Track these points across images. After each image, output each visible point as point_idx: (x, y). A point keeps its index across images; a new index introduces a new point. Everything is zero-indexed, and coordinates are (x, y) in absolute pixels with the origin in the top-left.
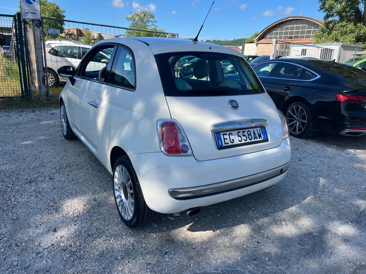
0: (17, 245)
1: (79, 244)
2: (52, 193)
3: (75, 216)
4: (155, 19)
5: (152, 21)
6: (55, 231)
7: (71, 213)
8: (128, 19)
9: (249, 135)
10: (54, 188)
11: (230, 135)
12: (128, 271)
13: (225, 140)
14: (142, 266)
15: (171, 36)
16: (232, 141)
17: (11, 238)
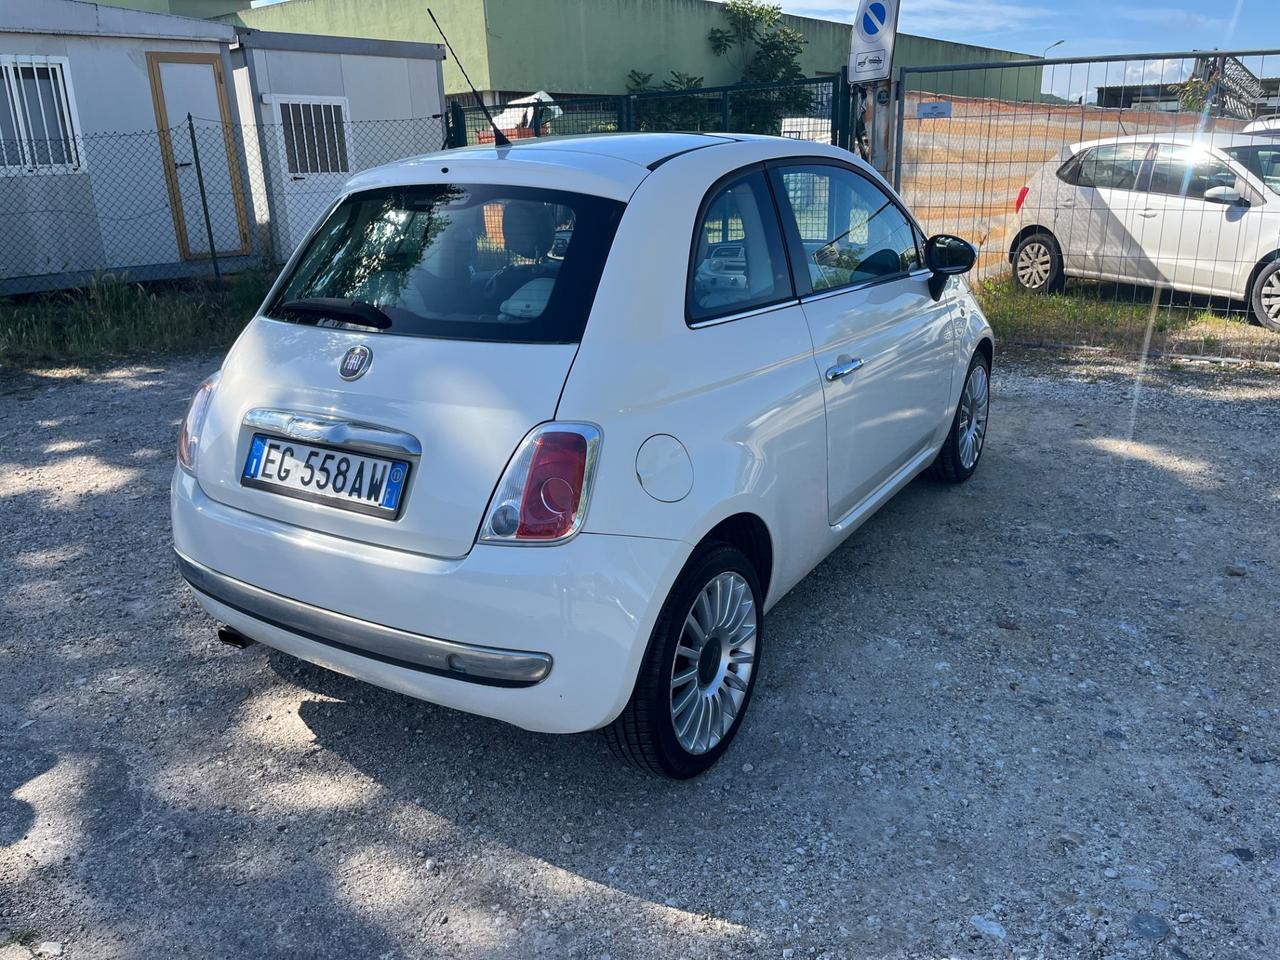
9: (340, 473)
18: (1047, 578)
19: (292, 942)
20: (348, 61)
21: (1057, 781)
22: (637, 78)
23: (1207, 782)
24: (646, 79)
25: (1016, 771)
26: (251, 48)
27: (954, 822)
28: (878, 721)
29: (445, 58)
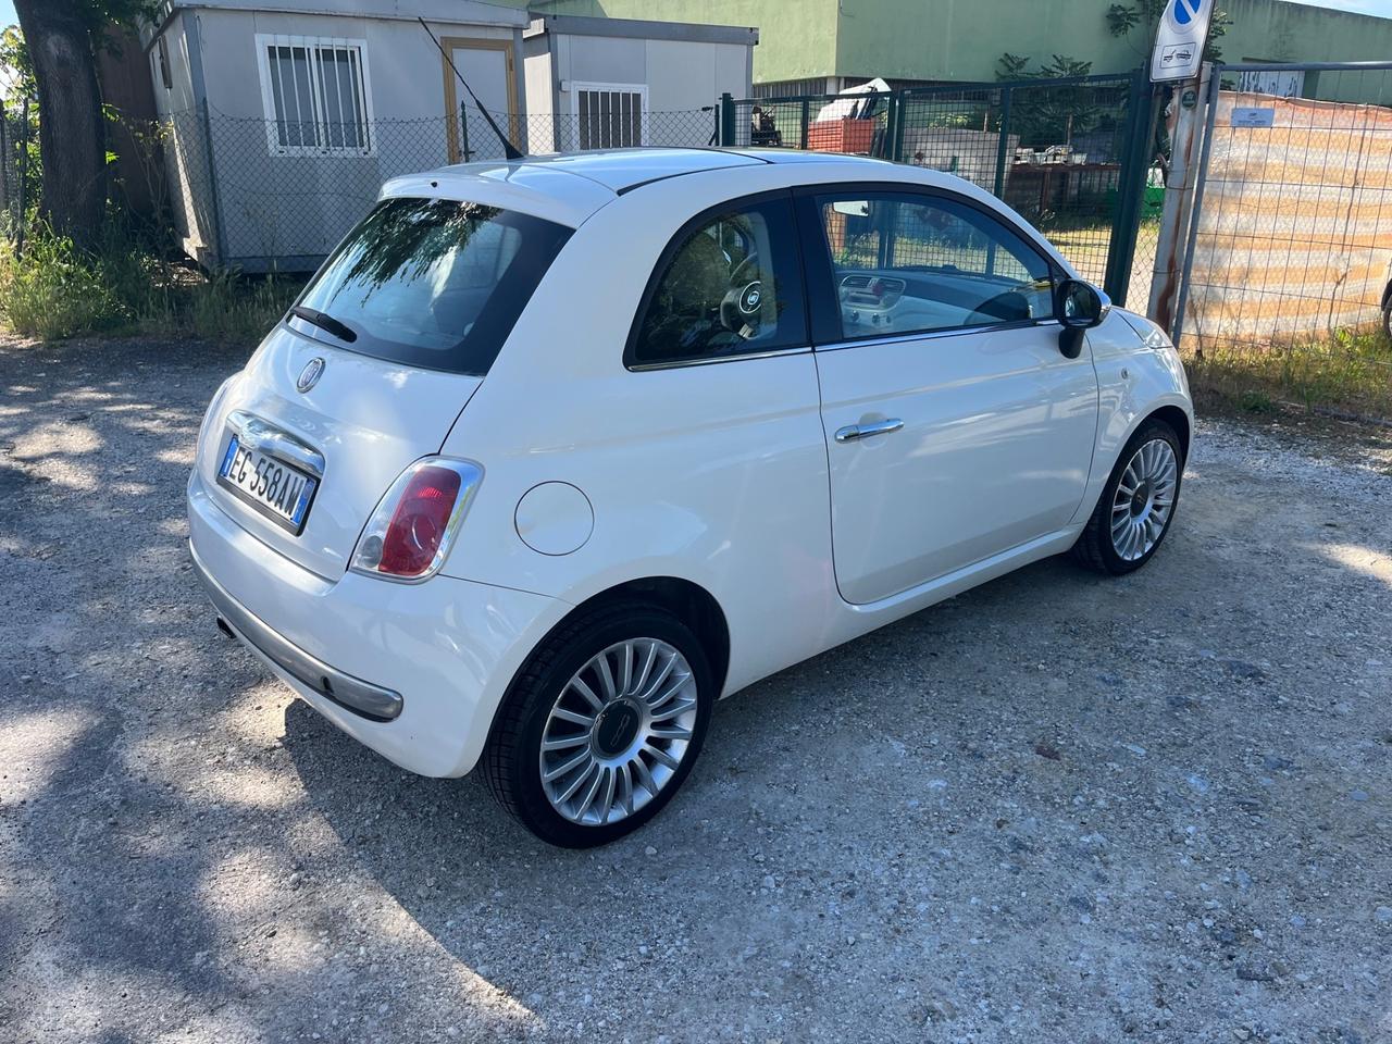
9: (274, 482)
16: (242, 477)
18: (1141, 706)
19: (137, 920)
20: (652, 46)
21: (974, 941)
22: (1009, 62)
23: (1160, 986)
24: (1021, 64)
25: (935, 919)
26: (556, 33)
27: (824, 958)
28: (821, 831)
29: (757, 43)
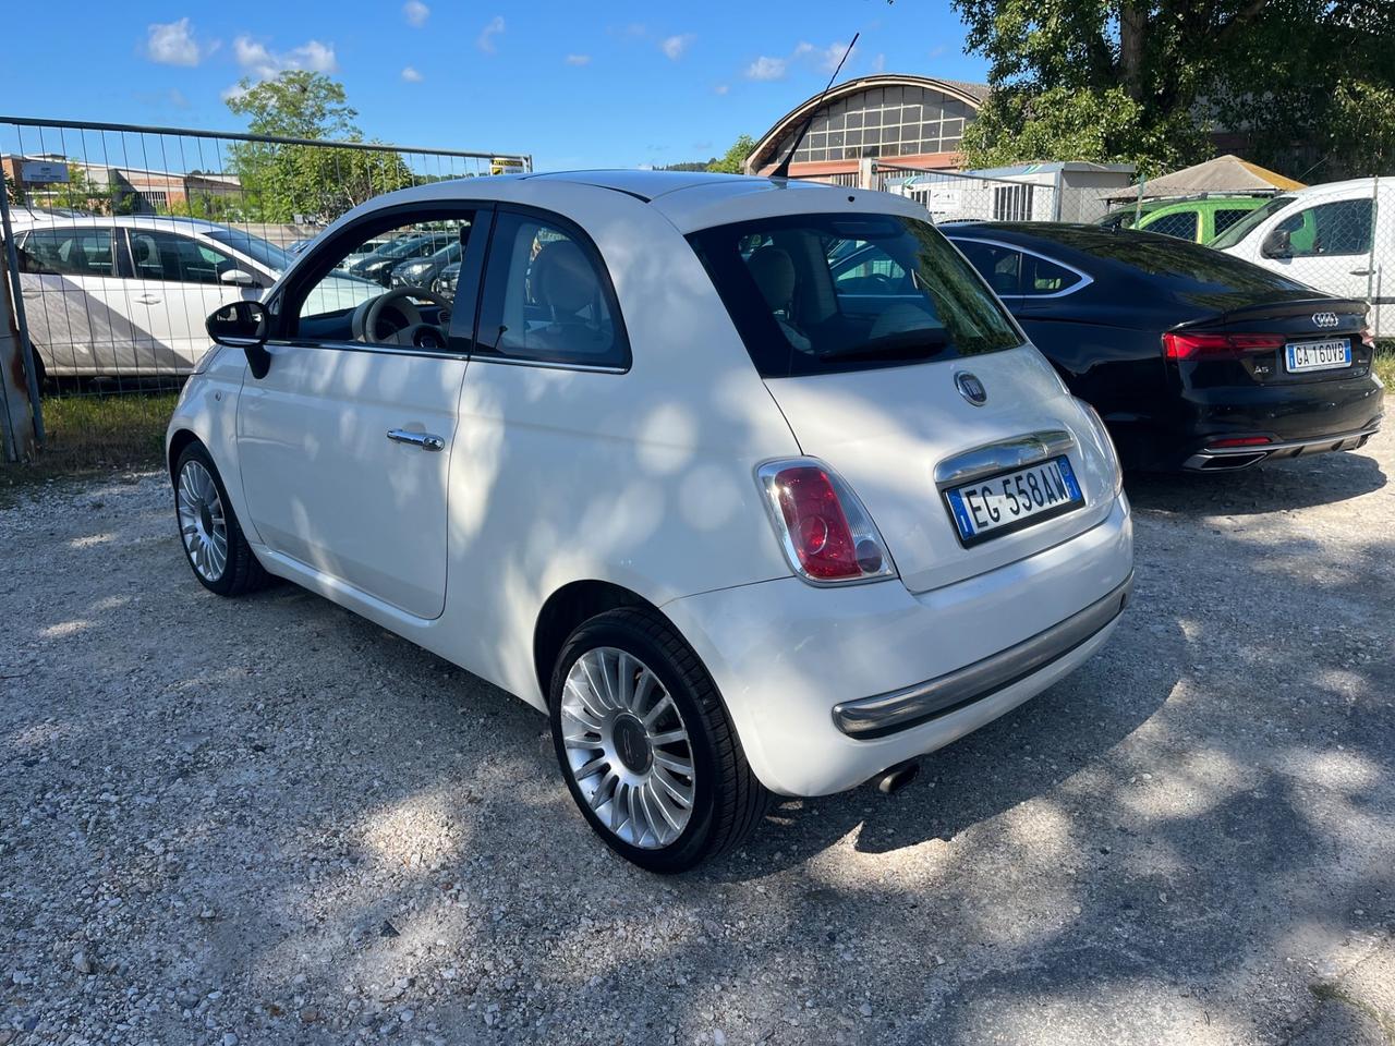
0: (276, 1011)
1: (511, 961)
2: (293, 798)
3: (433, 867)
4: (348, 103)
5: (336, 111)
6: (389, 930)
7: (416, 859)
8: (235, 104)
9: (1033, 489)
10: (295, 782)
11: (987, 493)
12: (740, 1017)
13: (978, 513)
14: (777, 994)
15: (504, 167)
16: (995, 515)
17: (237, 990)
